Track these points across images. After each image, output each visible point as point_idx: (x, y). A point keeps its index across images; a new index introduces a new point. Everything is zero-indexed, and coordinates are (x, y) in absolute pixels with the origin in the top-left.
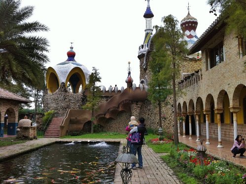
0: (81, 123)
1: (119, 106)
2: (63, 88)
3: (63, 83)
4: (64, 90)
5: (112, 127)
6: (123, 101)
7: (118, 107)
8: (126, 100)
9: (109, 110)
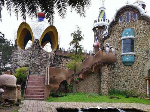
0: (58, 83)
1: (92, 67)
2: (36, 45)
3: (37, 40)
4: (38, 47)
5: (80, 87)
6: (96, 63)
7: (92, 69)
8: (98, 62)
9: (83, 70)
